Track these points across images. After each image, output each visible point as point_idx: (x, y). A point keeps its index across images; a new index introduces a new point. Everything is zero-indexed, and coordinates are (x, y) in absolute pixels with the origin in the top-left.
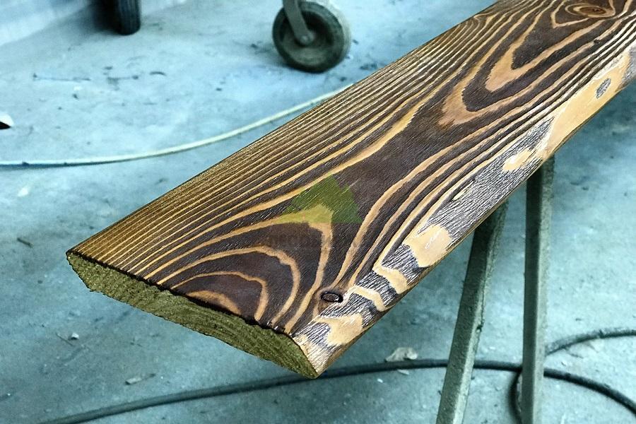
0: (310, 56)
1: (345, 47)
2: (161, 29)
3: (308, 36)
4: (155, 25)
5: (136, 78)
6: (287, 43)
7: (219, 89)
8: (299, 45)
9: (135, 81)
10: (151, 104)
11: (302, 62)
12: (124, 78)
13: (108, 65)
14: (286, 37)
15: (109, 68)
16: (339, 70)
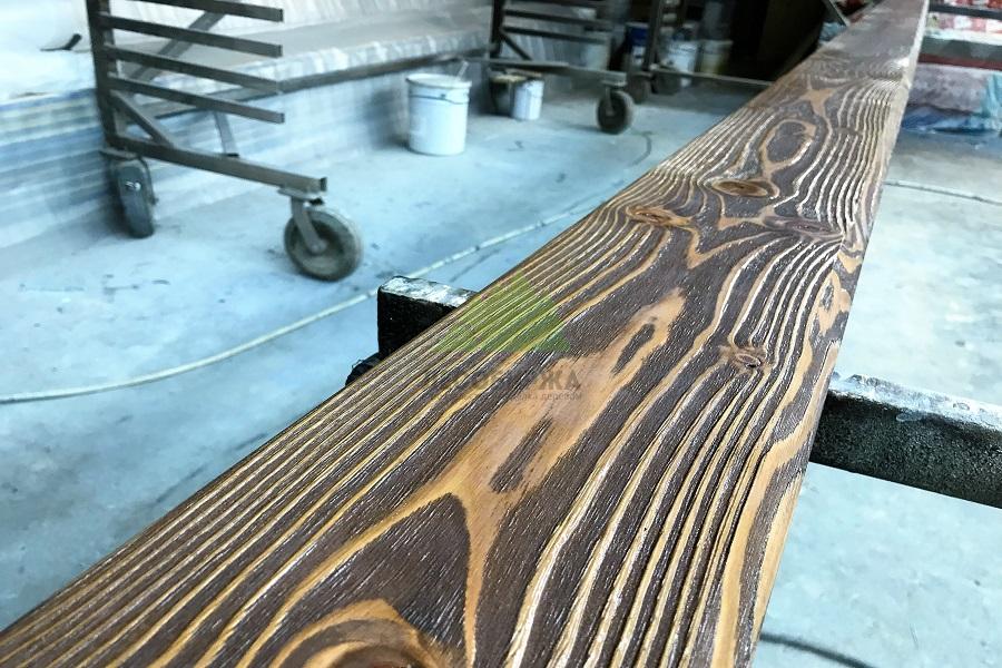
0: (323, 265)
1: (357, 257)
2: (179, 232)
3: (319, 245)
4: (174, 227)
5: (135, 287)
6: (298, 252)
7: (222, 301)
8: (310, 254)
9: (134, 291)
10: (143, 318)
11: (315, 271)
12: (122, 288)
13: (109, 273)
14: (297, 245)
15: (110, 276)
16: (353, 279)
